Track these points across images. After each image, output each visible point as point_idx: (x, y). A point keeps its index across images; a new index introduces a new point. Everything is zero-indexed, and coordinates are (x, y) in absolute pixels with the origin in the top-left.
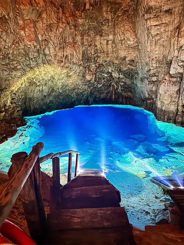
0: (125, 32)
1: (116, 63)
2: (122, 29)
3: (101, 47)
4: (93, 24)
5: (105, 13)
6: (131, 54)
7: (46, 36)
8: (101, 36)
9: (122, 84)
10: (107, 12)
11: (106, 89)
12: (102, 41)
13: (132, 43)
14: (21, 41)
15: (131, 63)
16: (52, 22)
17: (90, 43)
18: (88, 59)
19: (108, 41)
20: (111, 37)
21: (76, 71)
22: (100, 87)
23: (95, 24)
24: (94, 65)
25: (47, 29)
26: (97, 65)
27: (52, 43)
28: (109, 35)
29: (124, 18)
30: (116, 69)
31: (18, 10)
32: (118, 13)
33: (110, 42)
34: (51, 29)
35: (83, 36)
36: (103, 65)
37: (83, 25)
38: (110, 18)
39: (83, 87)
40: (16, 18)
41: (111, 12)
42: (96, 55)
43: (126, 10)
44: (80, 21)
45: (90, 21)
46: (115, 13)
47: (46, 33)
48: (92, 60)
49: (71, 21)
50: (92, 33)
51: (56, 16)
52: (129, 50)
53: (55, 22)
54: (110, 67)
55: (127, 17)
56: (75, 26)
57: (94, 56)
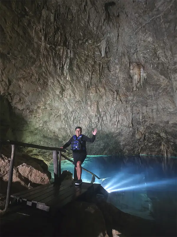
0: (165, 103)
1: (162, 126)
2: (163, 101)
3: (148, 114)
4: (140, 99)
5: (148, 92)
6: (173, 118)
7: (104, 109)
8: (147, 106)
9: (172, 144)
10: (150, 91)
11: (156, 148)
12: (148, 110)
13: (172, 110)
14: (88, 113)
15: (174, 126)
16: (109, 100)
17: (138, 112)
18: (138, 123)
19: (152, 110)
20: (155, 107)
21: (127, 131)
22: (151, 146)
23: (141, 99)
24: (143, 128)
25: (105, 105)
26: (145, 127)
27: (109, 113)
28: (153, 106)
29: (164, 94)
30: (162, 130)
31: (89, 96)
32: (158, 91)
33: (154, 110)
34: (108, 105)
35: (132, 107)
36: (150, 127)
37: (132, 100)
38: (153, 94)
39: (134, 144)
40: (87, 100)
41: (153, 91)
42: (144, 120)
43: (165, 88)
44: (130, 98)
45: (137, 97)
46: (156, 91)
47: (105, 108)
48: (141, 124)
49: (123, 99)
50: (139, 105)
51: (112, 97)
52: (171, 116)
53: (111, 100)
54: (157, 129)
55: (166, 92)
56: (126, 102)
57: (142, 120)
